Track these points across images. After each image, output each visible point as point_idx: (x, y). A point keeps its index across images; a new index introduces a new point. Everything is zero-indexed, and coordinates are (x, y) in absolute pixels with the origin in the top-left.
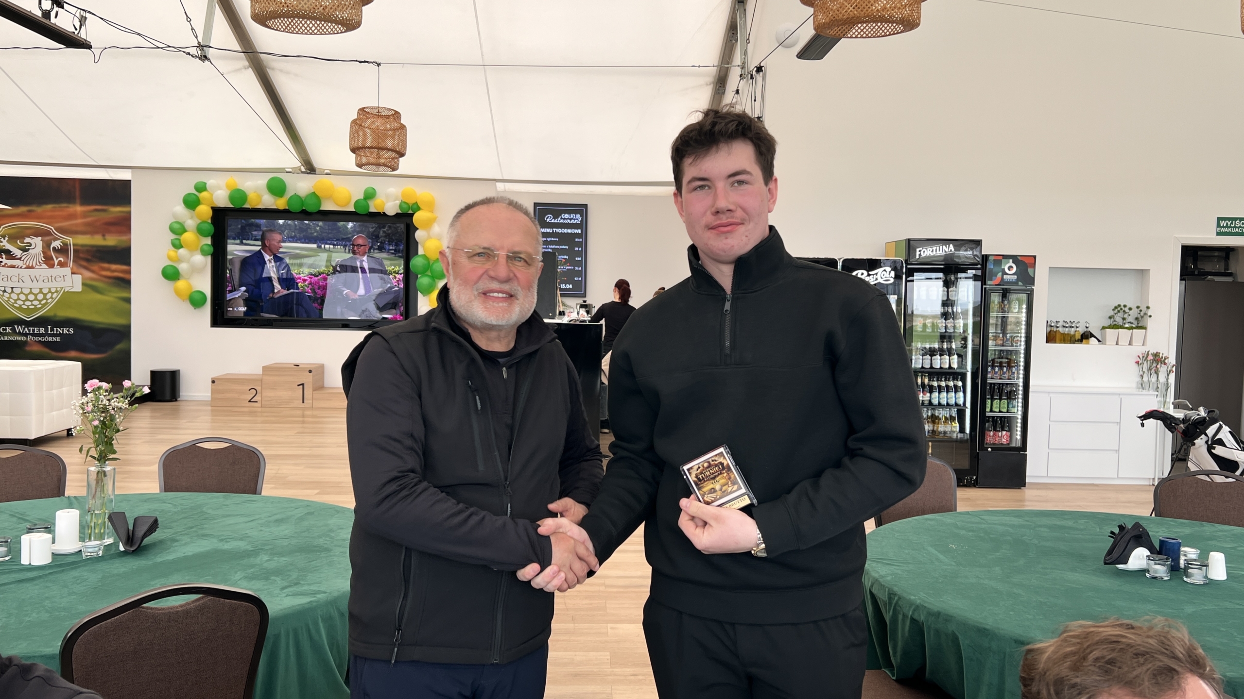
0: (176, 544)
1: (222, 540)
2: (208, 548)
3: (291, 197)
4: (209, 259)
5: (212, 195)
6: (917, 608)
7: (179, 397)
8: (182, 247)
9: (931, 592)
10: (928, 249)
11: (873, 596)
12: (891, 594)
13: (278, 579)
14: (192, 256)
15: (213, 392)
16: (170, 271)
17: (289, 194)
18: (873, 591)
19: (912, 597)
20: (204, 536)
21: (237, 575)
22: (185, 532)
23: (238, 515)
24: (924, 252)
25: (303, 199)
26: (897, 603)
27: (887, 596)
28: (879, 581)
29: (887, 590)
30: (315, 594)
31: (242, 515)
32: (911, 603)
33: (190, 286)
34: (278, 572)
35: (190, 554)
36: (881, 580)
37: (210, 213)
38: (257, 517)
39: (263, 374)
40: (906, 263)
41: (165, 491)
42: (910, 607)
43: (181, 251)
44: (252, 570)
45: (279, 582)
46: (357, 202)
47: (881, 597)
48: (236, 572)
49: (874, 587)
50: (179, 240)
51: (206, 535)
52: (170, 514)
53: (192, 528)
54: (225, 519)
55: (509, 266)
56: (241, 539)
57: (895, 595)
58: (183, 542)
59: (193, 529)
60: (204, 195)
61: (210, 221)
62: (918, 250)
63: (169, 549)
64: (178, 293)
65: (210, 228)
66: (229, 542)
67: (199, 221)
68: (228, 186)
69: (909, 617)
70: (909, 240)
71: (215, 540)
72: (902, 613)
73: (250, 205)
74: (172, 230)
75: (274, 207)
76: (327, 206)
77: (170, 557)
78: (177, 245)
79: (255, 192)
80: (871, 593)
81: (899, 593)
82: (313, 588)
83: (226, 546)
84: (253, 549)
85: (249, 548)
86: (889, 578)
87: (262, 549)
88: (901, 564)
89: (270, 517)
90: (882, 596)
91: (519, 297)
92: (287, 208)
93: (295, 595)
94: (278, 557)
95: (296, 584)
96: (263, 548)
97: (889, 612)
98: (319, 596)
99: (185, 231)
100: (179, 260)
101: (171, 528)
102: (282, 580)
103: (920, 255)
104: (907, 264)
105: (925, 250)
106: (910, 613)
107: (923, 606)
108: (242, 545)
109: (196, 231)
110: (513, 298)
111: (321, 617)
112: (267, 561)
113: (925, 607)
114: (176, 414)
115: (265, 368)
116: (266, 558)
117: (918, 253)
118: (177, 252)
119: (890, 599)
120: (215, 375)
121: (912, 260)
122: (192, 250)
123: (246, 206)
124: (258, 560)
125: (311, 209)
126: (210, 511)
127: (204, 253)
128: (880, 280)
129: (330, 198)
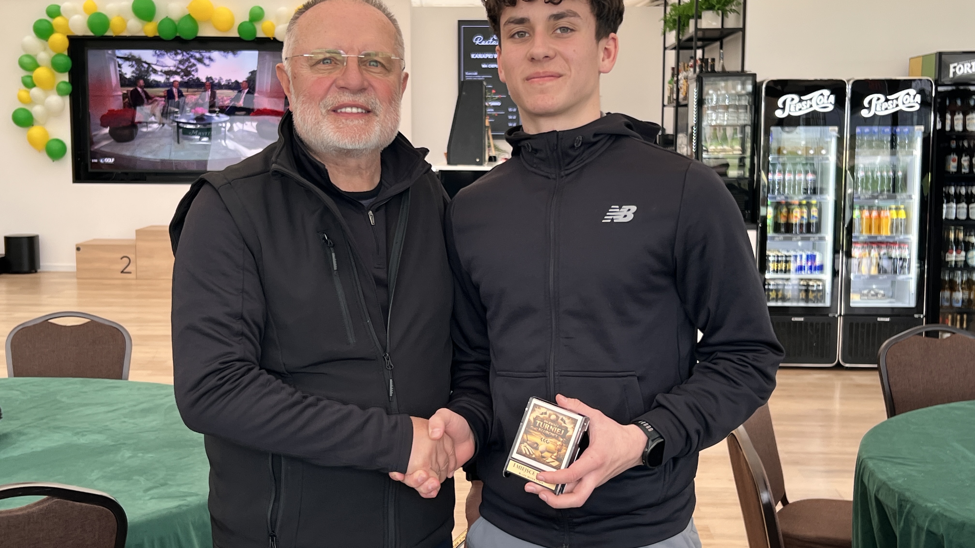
0: (23, 438)
1: (78, 433)
2: (60, 443)
3: (162, 22)
4: (67, 100)
5: (67, 21)
6: (936, 518)
7: (39, 268)
8: (34, 86)
9: (954, 498)
10: (965, 65)
11: (879, 503)
12: (902, 501)
13: (142, 479)
14: (47, 97)
15: (78, 261)
16: (22, 116)
17: (160, 17)
18: (880, 497)
19: (930, 505)
20: (57, 428)
21: (93, 474)
22: (35, 424)
23: (97, 404)
24: (960, 68)
25: (177, 23)
26: (909, 512)
27: (896, 503)
28: (887, 485)
29: (897, 496)
30: (186, 496)
31: (103, 404)
32: (927, 512)
33: (46, 134)
34: (142, 471)
35: (39, 449)
36: (889, 483)
37: (66, 43)
38: (120, 406)
39: (137, 239)
40: (935, 84)
41: (15, 376)
42: (926, 517)
43: (34, 91)
44: (111, 468)
45: (143, 483)
46: (241, 25)
47: (889, 504)
48: (92, 471)
49: (880, 493)
50: (31, 77)
51: (59, 428)
52: (18, 403)
53: (42, 419)
54: (81, 409)
55: (362, 74)
56: (100, 432)
57: (907, 501)
58: (32, 436)
59: (45, 421)
60: (58, 21)
61: (66, 53)
62: (952, 66)
63: (15, 444)
64: (32, 142)
65: (67, 62)
66: (85, 435)
67: (53, 54)
68: (86, 9)
69: (925, 529)
70: (940, 54)
71: (69, 434)
72: (916, 525)
73: (114, 32)
74: (22, 65)
75: (142, 34)
76: (206, 32)
77: (16, 453)
78: (29, 84)
79: (119, 16)
80: (877, 500)
81: (912, 499)
82: (184, 489)
83: (82, 440)
84: (113, 443)
85: (110, 442)
86: (900, 481)
87: (124, 444)
88: (916, 464)
89: (135, 406)
90: (891, 504)
91: (378, 113)
92: (157, 34)
93: (161, 497)
94: (142, 453)
95: (162, 485)
96: (126, 442)
97: (899, 524)
98: (189, 499)
99: (37, 66)
100: (32, 102)
101: (18, 419)
102: (147, 480)
103: (955, 73)
104: (937, 85)
105: (962, 66)
106: (927, 524)
107: (942, 515)
108: (100, 438)
109: (50, 66)
110: (371, 114)
111: (192, 523)
112: (130, 457)
113: (946, 516)
114: (35, 288)
115: (139, 232)
116: (128, 454)
117: (952, 70)
118: (29, 92)
119: (901, 506)
120: (81, 240)
121: (945, 80)
122: (46, 89)
123: (109, 33)
124: (119, 457)
125: (187, 35)
126: (64, 399)
127: (60, 93)
128: (902, 107)
129: (208, 21)
